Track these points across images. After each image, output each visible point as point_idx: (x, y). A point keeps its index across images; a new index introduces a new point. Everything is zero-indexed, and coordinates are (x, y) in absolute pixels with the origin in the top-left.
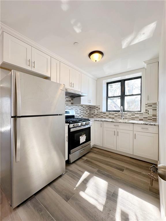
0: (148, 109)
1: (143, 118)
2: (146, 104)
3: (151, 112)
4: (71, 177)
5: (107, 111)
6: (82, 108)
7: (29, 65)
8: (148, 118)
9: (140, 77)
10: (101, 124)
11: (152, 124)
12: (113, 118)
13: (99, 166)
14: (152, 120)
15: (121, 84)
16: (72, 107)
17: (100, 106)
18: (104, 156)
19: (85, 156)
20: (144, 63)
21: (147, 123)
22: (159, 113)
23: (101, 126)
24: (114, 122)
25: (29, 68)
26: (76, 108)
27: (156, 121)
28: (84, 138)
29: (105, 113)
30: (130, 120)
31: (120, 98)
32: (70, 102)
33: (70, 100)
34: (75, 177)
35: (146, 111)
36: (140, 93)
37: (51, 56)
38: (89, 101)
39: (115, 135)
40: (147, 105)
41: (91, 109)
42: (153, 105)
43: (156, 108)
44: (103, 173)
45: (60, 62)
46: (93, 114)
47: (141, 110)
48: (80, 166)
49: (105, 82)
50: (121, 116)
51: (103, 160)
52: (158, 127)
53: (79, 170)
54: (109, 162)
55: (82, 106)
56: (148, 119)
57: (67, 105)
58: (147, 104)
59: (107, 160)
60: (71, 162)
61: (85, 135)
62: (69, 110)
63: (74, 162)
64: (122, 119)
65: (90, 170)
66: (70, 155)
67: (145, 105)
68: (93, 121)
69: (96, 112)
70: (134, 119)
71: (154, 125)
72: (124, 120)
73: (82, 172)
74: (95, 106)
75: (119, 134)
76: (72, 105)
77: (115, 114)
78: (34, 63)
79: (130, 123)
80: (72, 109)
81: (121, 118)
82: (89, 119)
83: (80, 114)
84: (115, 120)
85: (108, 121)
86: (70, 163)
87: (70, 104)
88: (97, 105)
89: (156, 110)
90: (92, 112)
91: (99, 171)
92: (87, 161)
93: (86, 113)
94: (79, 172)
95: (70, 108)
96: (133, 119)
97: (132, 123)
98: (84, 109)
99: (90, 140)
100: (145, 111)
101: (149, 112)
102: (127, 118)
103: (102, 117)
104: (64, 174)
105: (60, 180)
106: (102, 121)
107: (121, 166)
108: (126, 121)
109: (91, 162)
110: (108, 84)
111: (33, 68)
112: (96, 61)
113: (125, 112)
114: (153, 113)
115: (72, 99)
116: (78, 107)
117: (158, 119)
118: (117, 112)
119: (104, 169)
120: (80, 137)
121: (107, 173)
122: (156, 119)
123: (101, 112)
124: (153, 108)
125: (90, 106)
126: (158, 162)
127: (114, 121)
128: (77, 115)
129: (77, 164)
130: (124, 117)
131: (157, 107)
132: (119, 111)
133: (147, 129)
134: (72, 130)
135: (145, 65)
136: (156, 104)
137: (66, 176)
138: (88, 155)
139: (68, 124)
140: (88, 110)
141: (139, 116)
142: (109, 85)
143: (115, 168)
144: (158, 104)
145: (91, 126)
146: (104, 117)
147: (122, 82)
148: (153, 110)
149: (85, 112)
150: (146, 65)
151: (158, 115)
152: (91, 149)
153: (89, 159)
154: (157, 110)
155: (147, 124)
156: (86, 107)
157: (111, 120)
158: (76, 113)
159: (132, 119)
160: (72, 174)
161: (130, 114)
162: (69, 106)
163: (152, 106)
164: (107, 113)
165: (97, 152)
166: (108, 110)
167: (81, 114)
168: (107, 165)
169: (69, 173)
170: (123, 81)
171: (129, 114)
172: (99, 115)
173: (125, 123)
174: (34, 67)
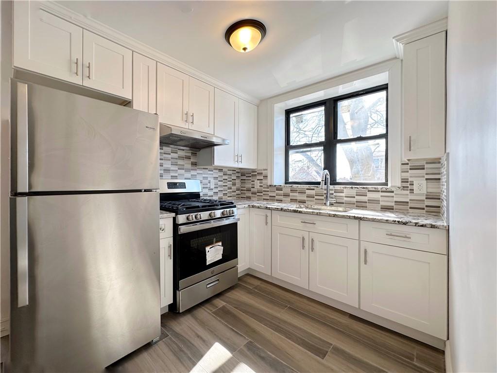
0: (411, 177)
1: (393, 204)
2: (403, 164)
3: (421, 187)
4: (175, 353)
5: (286, 183)
6: (221, 174)
7: (77, 73)
8: (410, 205)
9: (384, 87)
10: (267, 216)
11: (422, 221)
12: (303, 202)
13: (254, 331)
14: (424, 209)
15: (325, 110)
16: (193, 173)
17: (267, 170)
18: (271, 302)
19: (222, 297)
20: (394, 40)
21: (405, 219)
22: (448, 189)
23: (267, 223)
24: (300, 212)
25: (77, 80)
26: (204, 176)
27: (439, 212)
28: (217, 250)
29: (279, 189)
30: (352, 208)
31: (323, 148)
32: (190, 162)
33: (190, 155)
34: (182, 353)
35: (405, 184)
36: (384, 132)
37: (133, 49)
38: (238, 158)
39: (303, 247)
40: (408, 167)
41: (244, 178)
42: (426, 166)
43: (439, 174)
44: (263, 355)
45: (157, 62)
46: (249, 190)
47: (387, 180)
48: (202, 324)
49: (279, 108)
50: (325, 196)
51: (268, 314)
52: (445, 232)
53: (198, 336)
54: (285, 322)
55: (220, 170)
56: (411, 208)
57: (180, 167)
58: (407, 162)
59: (278, 315)
60: (181, 312)
61: (220, 244)
62: (185, 179)
63: (189, 311)
64: (328, 203)
65: (228, 339)
66: (178, 292)
67: (399, 167)
68: (245, 207)
69: (257, 184)
70: (364, 204)
71: (433, 226)
72: (333, 208)
73: (204, 341)
74: (254, 171)
75: (317, 245)
76: (193, 168)
77: (307, 191)
78: (89, 67)
79: (350, 217)
80: (193, 177)
81: (325, 202)
82: (232, 203)
83: (216, 190)
84: (307, 208)
85: (285, 211)
86: (179, 313)
87: (189, 166)
88: (259, 168)
89: (439, 179)
90: (248, 185)
91: (250, 346)
92: (224, 314)
93: (233, 187)
94: (197, 342)
95: (188, 175)
96: (361, 205)
97: (355, 218)
98: (226, 177)
99: (236, 257)
100: (399, 183)
101: (415, 187)
102: (343, 203)
103: (272, 199)
104: (156, 342)
105: (145, 356)
106: (269, 209)
107: (320, 339)
108: (340, 210)
109: (234, 317)
110: (288, 112)
111: (86, 79)
112: (245, 49)
113: (337, 187)
114: (430, 190)
115: (194, 154)
116: (209, 172)
117: (445, 209)
118: (312, 186)
119: (267, 343)
120: (207, 249)
121: (273, 356)
122: (439, 207)
123: (269, 184)
124: (427, 174)
125: (242, 171)
126: (448, 343)
127: (304, 210)
128: (206, 191)
129: (196, 319)
130: (333, 201)
131: (444, 171)
132: (319, 183)
133: (406, 237)
134: (183, 230)
135: (399, 48)
136: (439, 163)
137: (161, 349)
138: (229, 295)
139: (173, 215)
140: (237, 181)
141: (381, 199)
142: (291, 116)
143: (299, 345)
144: (448, 160)
145: (239, 219)
146: (277, 197)
147: (328, 104)
148: (427, 179)
149: (229, 184)
150: (401, 46)
151: (448, 196)
152: (240, 279)
153: (230, 307)
154: (444, 179)
155: (405, 224)
156: (232, 172)
157: (293, 207)
158: (205, 186)
159: (359, 204)
160: (176, 344)
161: (353, 192)
162: (187, 170)
163: (424, 169)
164: (287, 189)
165: (256, 288)
166: (290, 181)
167: (219, 189)
168: (278, 329)
169: (170, 339)
170: (332, 102)
171: (348, 191)
172: (264, 193)
173: (335, 216)
174: (89, 77)
